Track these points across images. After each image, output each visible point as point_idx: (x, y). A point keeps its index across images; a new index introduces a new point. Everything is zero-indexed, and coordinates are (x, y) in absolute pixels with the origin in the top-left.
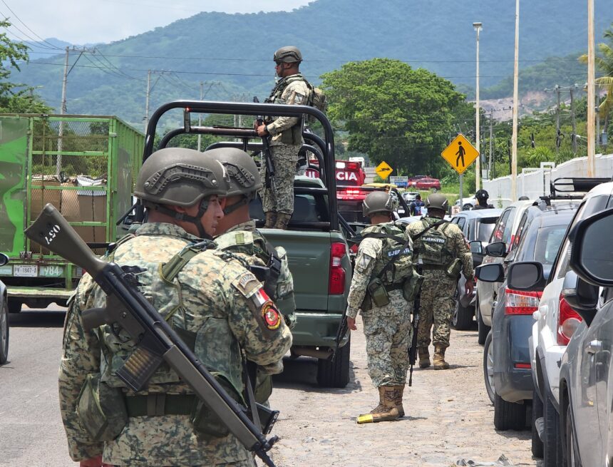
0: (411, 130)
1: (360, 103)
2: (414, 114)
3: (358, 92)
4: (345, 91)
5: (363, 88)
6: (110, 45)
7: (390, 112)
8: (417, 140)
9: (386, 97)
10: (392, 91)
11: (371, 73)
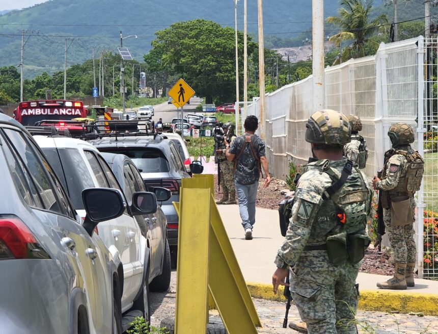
0: (220, 72)
1: (184, 52)
2: (221, 59)
3: (182, 44)
4: (173, 43)
5: (186, 41)
6: (22, 11)
7: (205, 58)
8: (225, 78)
9: (202, 47)
10: (206, 43)
11: (191, 30)
